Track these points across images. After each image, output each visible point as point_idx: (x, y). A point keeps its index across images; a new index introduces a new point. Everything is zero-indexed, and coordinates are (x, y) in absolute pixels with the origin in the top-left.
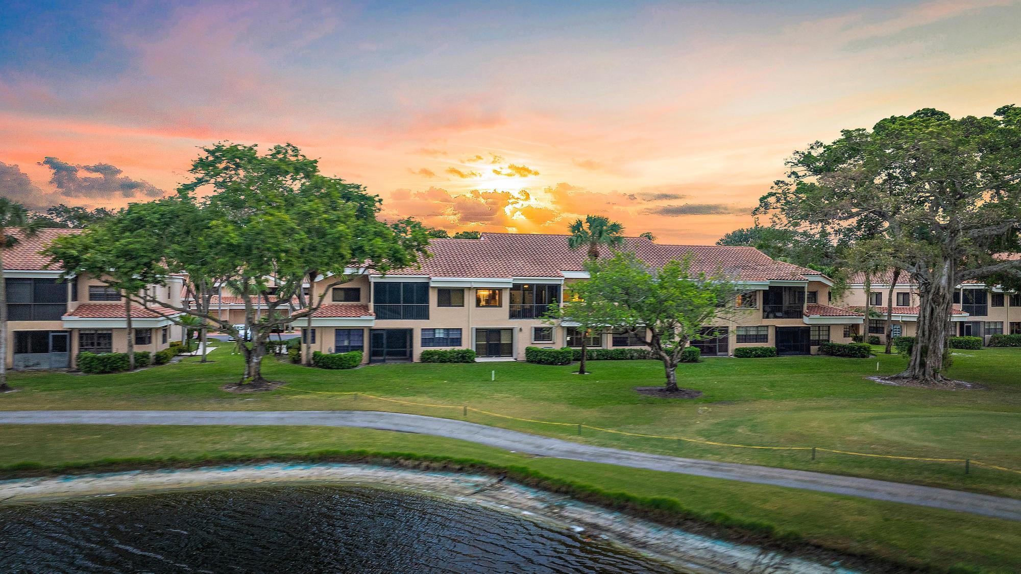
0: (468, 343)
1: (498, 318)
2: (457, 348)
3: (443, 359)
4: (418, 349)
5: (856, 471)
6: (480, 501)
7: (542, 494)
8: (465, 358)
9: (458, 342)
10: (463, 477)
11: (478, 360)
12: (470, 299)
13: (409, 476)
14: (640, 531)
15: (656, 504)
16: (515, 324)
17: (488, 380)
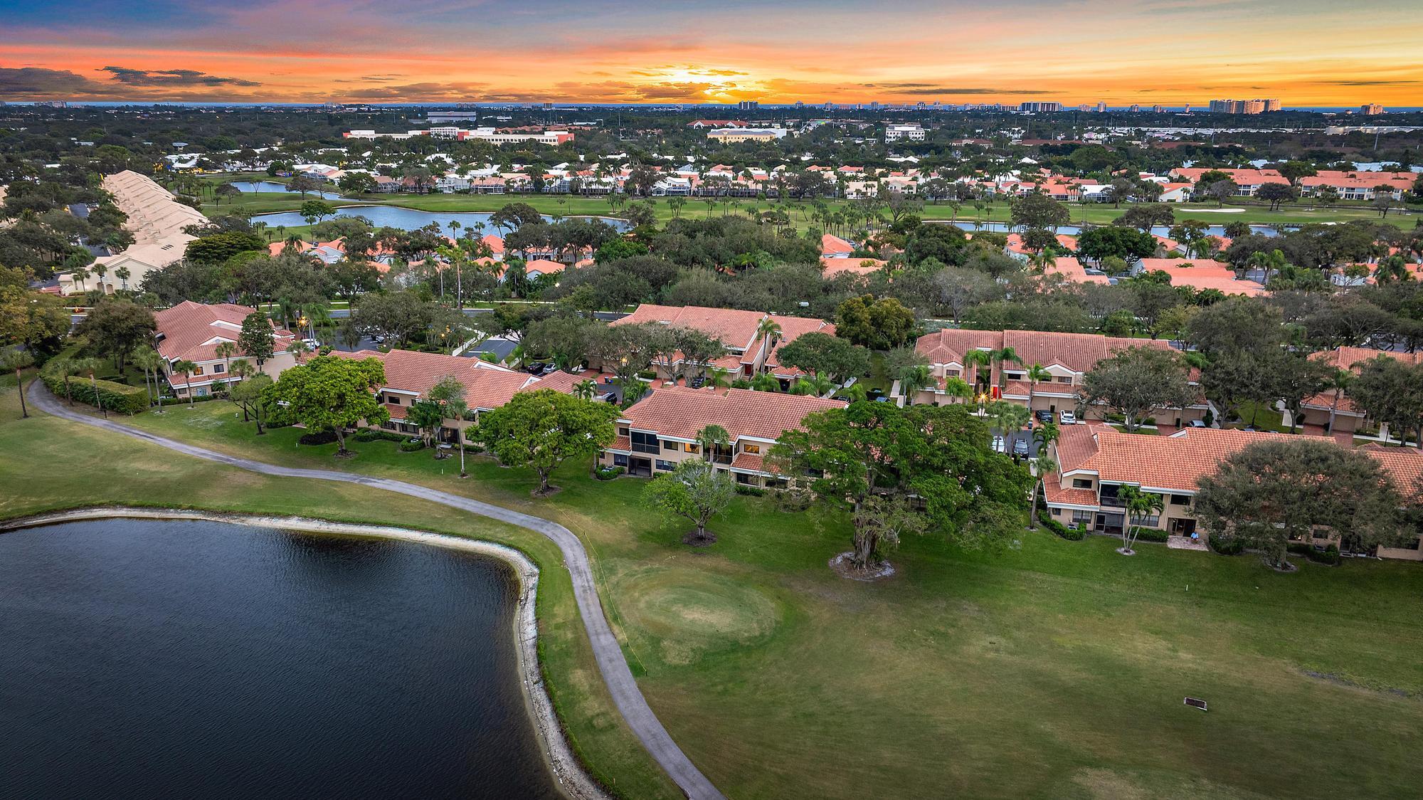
4: (654, 470)
12: (681, 448)
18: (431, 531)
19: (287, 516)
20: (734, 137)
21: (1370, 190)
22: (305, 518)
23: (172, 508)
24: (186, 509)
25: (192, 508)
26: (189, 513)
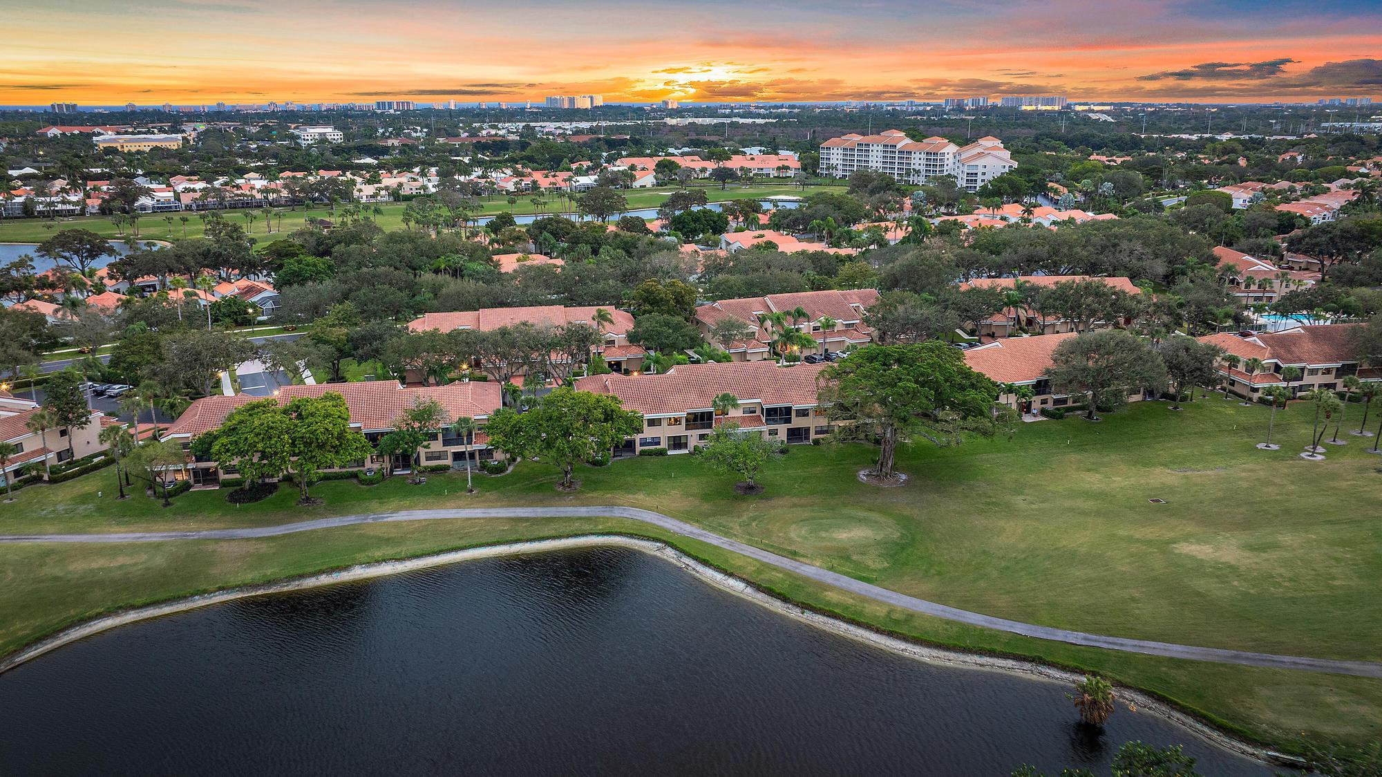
0: (664, 445)
1: (680, 431)
2: (658, 447)
3: (650, 453)
4: (638, 449)
5: (770, 550)
6: (658, 554)
7: (677, 552)
8: (662, 453)
9: (659, 443)
10: (654, 543)
11: (669, 453)
12: (664, 423)
13: (636, 541)
14: (700, 568)
15: (704, 560)
16: (688, 433)
17: (671, 477)
18: (517, 541)
19: (346, 568)
20: (133, 145)
21: (773, 169)
22: (368, 564)
23: (197, 595)
24: (215, 592)
25: (220, 589)
26: (220, 594)
